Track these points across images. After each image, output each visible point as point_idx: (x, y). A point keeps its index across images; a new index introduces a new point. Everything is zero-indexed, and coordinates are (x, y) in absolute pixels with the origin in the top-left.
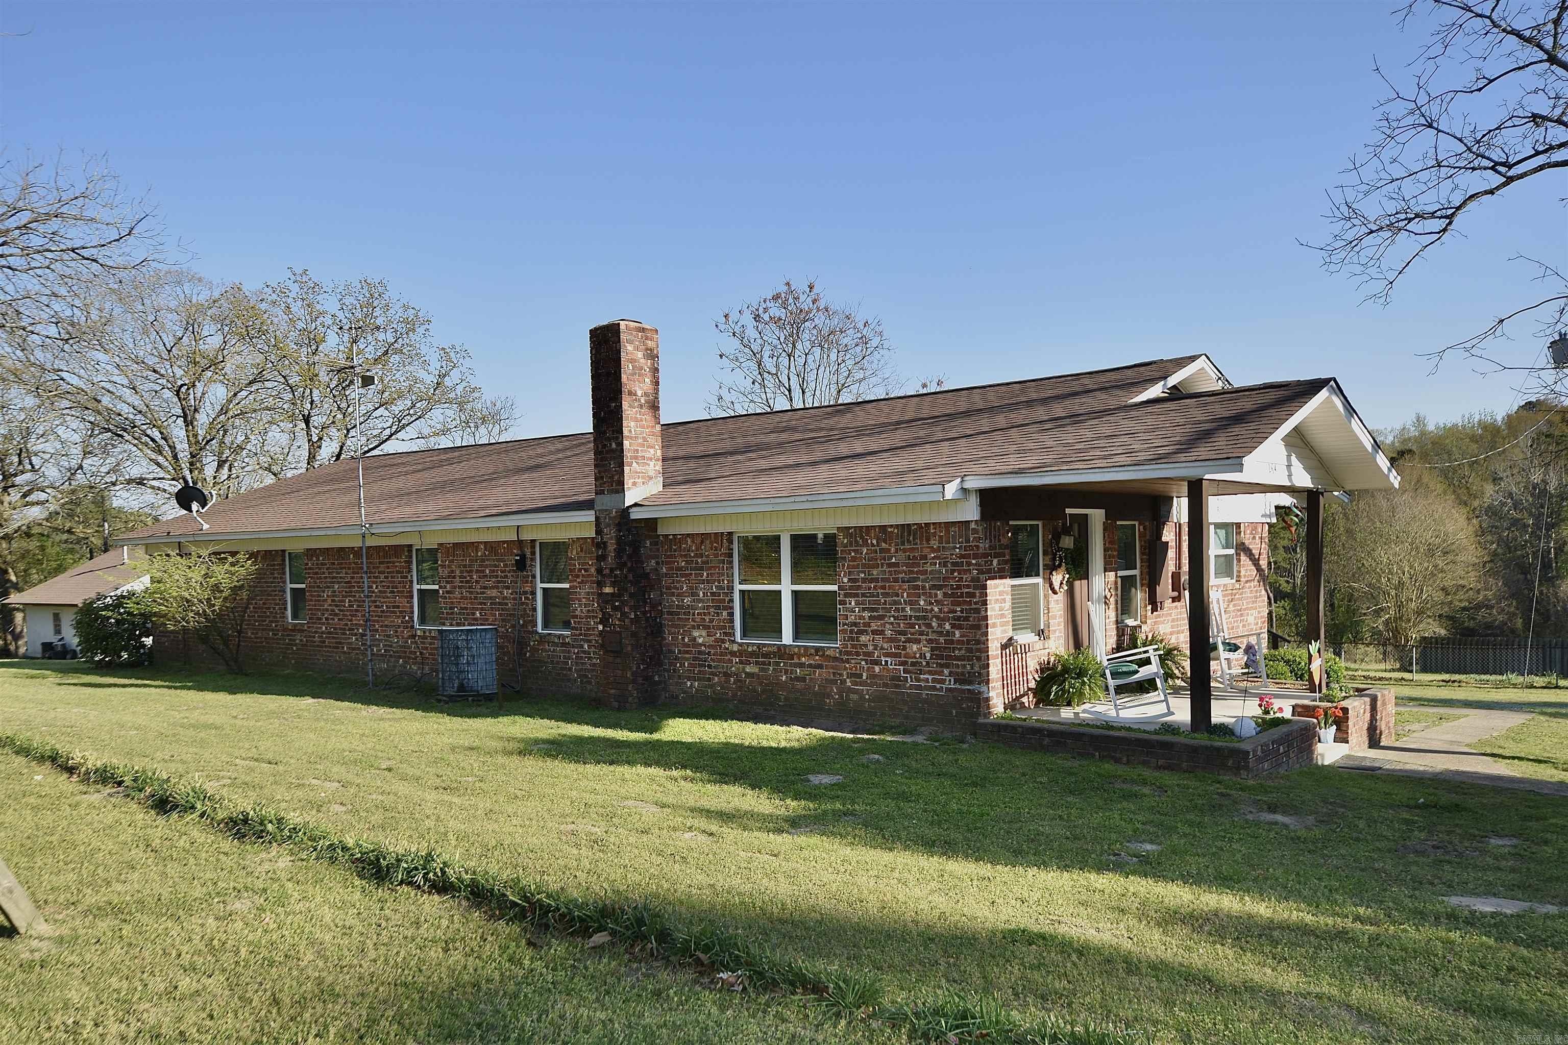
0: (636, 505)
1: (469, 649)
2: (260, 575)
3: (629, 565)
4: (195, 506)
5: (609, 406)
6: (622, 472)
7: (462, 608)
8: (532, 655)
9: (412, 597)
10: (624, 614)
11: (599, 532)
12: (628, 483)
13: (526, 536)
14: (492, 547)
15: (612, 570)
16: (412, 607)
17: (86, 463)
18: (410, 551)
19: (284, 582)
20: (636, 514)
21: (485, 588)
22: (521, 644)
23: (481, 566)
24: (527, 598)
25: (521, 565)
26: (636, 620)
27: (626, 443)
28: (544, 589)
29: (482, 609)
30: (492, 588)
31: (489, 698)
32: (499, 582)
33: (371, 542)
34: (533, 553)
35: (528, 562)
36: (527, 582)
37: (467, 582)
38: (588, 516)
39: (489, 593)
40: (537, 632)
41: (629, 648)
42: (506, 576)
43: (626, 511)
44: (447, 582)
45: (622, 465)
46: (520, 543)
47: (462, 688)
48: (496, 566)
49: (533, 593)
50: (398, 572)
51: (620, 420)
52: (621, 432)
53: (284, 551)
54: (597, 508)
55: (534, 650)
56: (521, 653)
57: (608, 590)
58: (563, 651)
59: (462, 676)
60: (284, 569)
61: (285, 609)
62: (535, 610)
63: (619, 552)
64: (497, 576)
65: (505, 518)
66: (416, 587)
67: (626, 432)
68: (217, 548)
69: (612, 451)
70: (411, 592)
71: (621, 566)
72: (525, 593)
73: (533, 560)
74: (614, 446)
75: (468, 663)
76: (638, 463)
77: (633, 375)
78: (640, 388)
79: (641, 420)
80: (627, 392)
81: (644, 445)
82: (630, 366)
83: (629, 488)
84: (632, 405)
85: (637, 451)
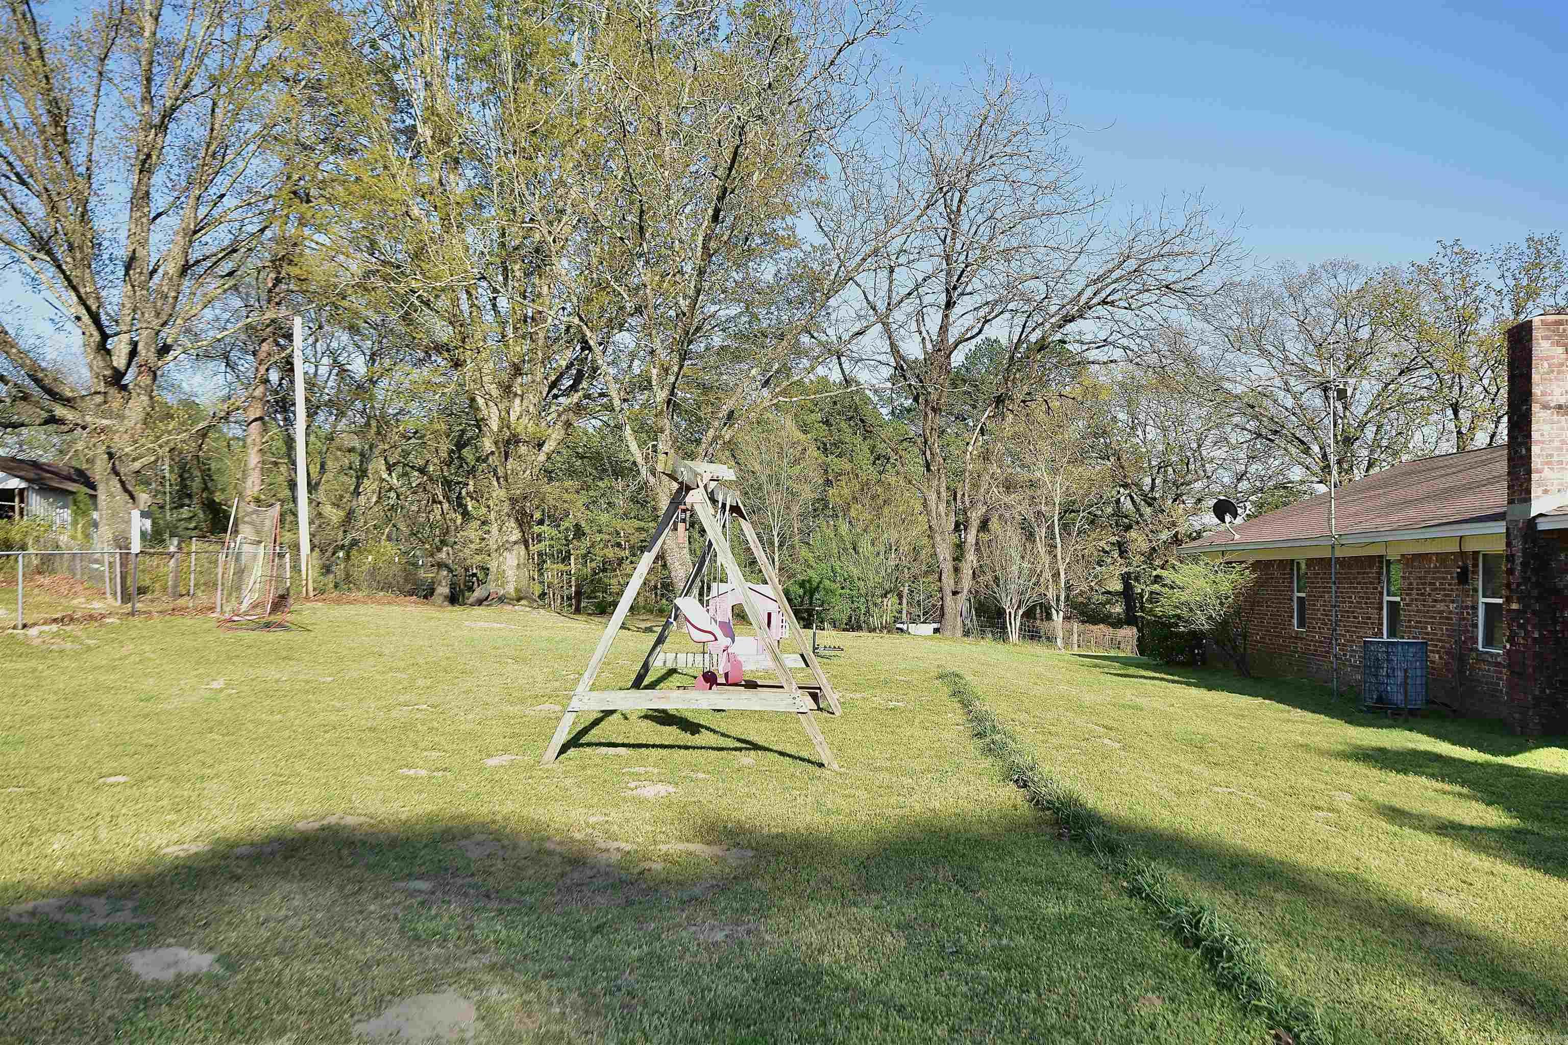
0: (1541, 515)
1: (1389, 661)
2: (1259, 583)
3: (1534, 579)
4: (1228, 518)
5: (1520, 410)
6: (1530, 479)
7: (1417, 622)
8: (1470, 674)
9: (1381, 609)
10: (1527, 633)
11: (1509, 544)
12: (1536, 491)
13: (1470, 547)
14: (1442, 557)
15: (1518, 585)
16: (1381, 619)
17: (1253, 469)
18: (1381, 562)
19: (1293, 591)
20: (1543, 525)
21: (1436, 601)
22: (1462, 660)
23: (1434, 578)
24: (1468, 613)
25: (1463, 577)
26: (1541, 640)
27: (1535, 449)
28: (1486, 604)
29: (1433, 623)
30: (1441, 601)
31: (1413, 713)
32: (1446, 595)
33: (1339, 554)
34: (1476, 565)
35: (1470, 575)
36: (1468, 596)
37: (1422, 594)
38: (1500, 528)
39: (1440, 606)
40: (1477, 649)
41: (1531, 670)
42: (1452, 590)
43: (1532, 522)
44: (1407, 595)
45: (1529, 472)
46: (1462, 554)
47: (1380, 699)
48: (1444, 578)
49: (1475, 608)
50: (1371, 583)
51: (1529, 423)
52: (1529, 436)
53: (1293, 560)
54: (1508, 518)
55: (1472, 668)
56: (1461, 671)
57: (1514, 606)
58: (1496, 671)
59: (1382, 688)
60: (1292, 578)
61: (1292, 617)
62: (1475, 626)
63: (1524, 565)
64: (1445, 589)
65: (1447, 528)
66: (1386, 598)
67: (1535, 436)
68: (1228, 557)
69: (1521, 457)
70: (1381, 603)
71: (1526, 580)
72: (1467, 607)
73: (1475, 572)
74: (1524, 451)
75: (1388, 676)
76: (1552, 469)
77: (1548, 373)
78: (1559, 386)
79: (1559, 422)
80: (1539, 393)
81: (1561, 449)
82: (1546, 365)
83: (1538, 497)
84: (1545, 407)
85: (1551, 456)
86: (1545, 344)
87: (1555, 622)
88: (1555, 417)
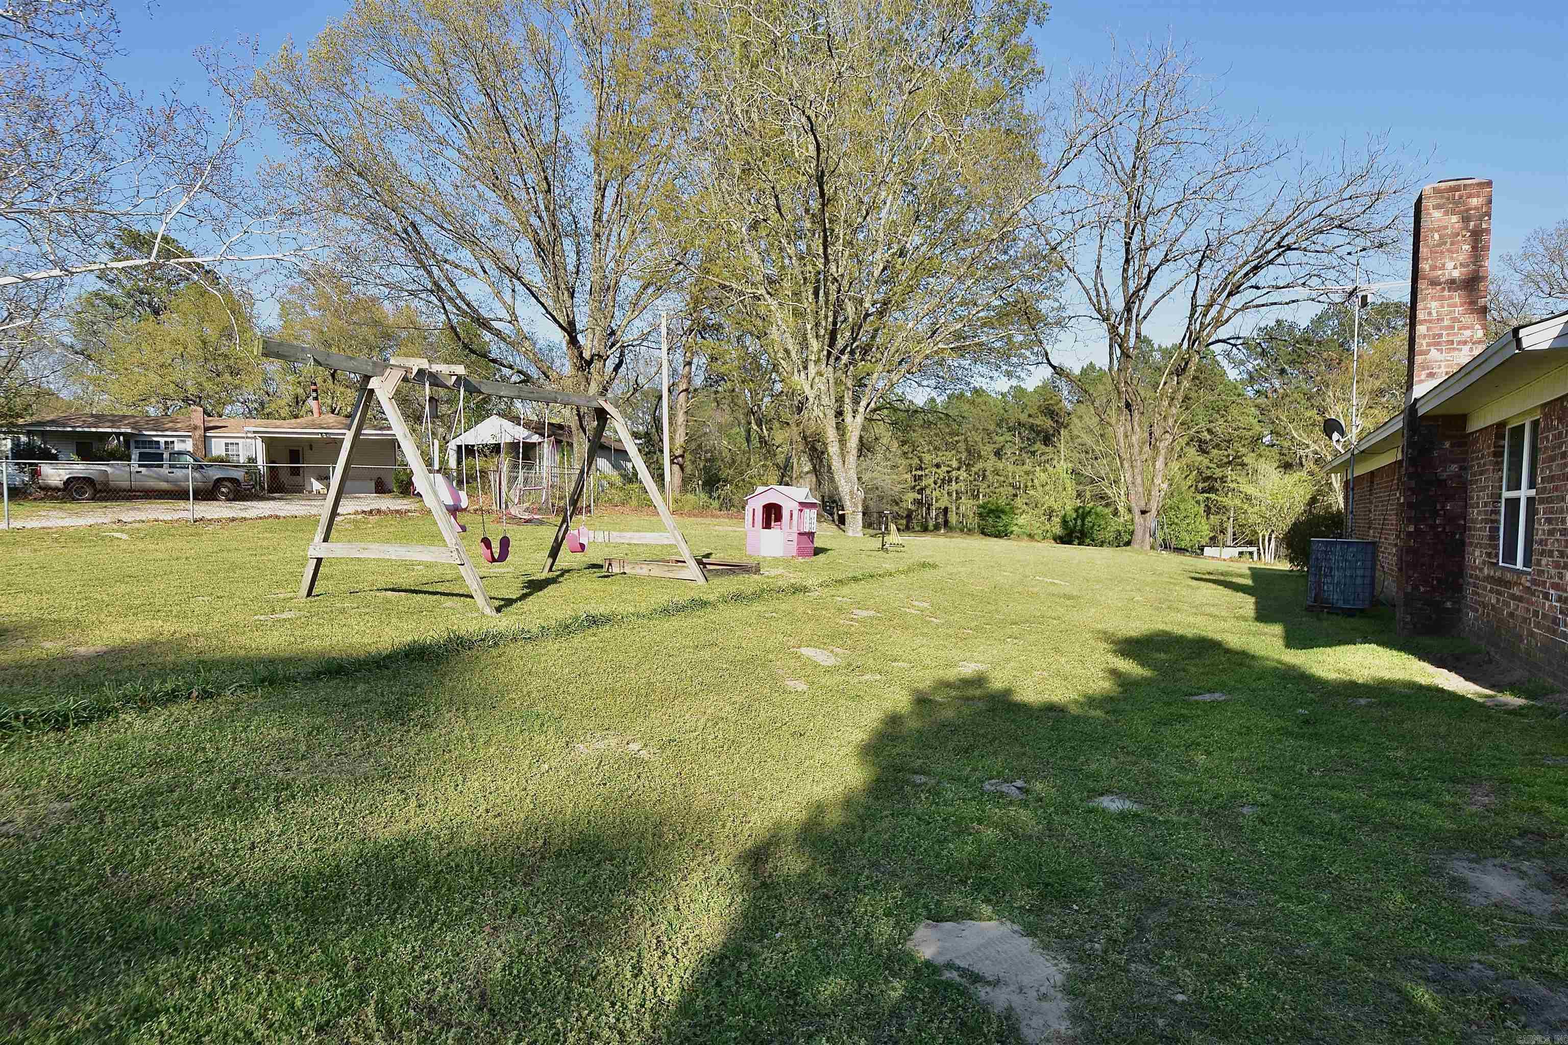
0: (1419, 399)
4: (1335, 436)
6: (1414, 363)
12: (1418, 375)
20: (1420, 409)
43: (1414, 406)
45: (1414, 355)
51: (1416, 302)
52: (1416, 316)
76: (1441, 351)
77: (1439, 245)
78: (1452, 258)
79: (1450, 298)
80: (1427, 267)
81: (1452, 328)
82: (1436, 236)
83: (1421, 381)
84: (1434, 283)
85: (1440, 336)
86: (1437, 214)
87: (1435, 513)
88: (1446, 293)
